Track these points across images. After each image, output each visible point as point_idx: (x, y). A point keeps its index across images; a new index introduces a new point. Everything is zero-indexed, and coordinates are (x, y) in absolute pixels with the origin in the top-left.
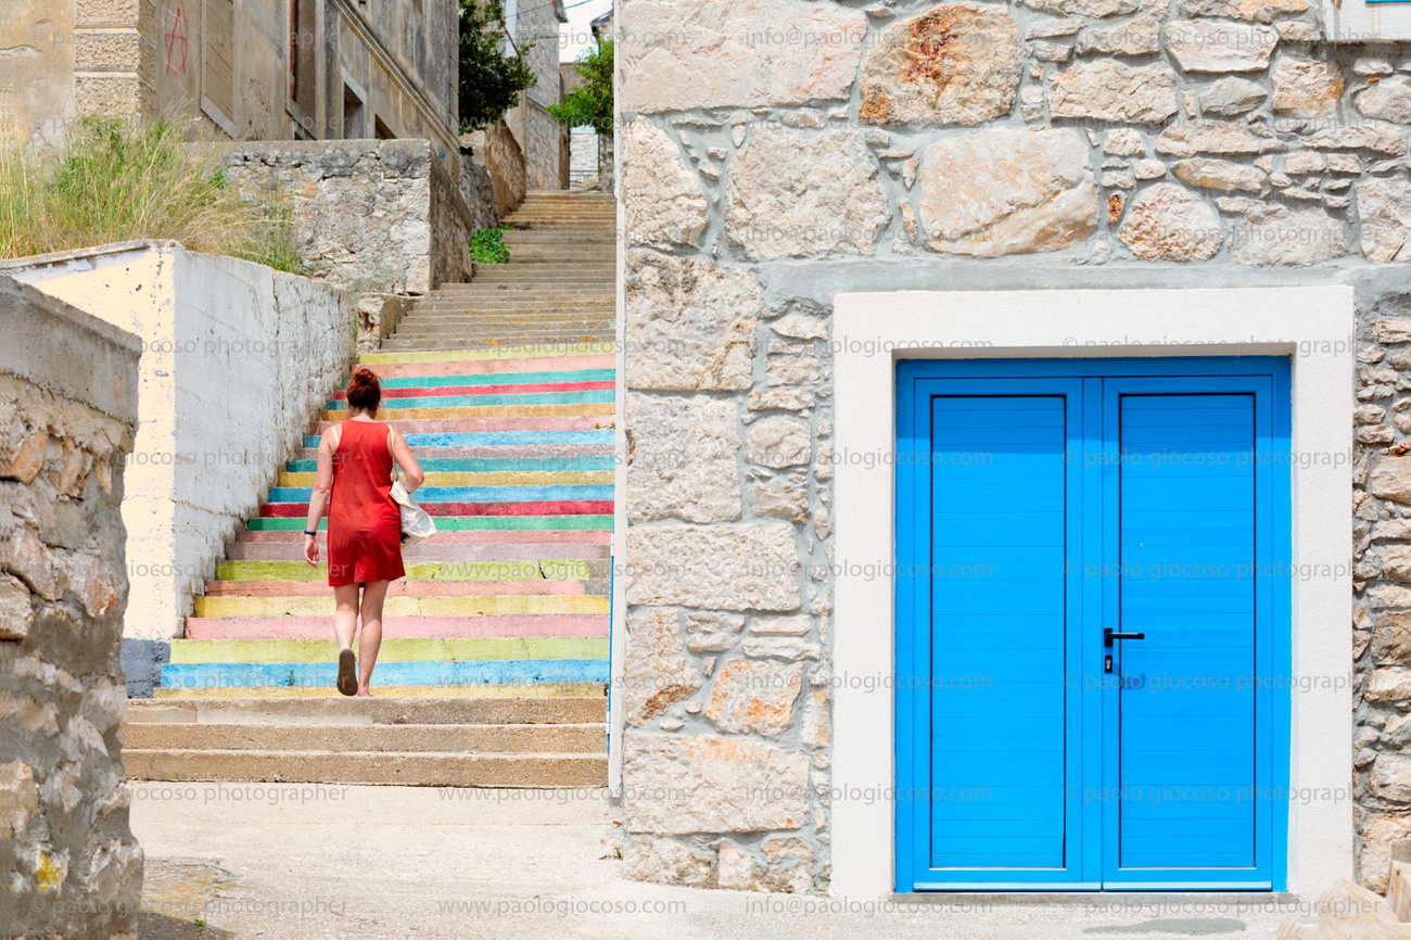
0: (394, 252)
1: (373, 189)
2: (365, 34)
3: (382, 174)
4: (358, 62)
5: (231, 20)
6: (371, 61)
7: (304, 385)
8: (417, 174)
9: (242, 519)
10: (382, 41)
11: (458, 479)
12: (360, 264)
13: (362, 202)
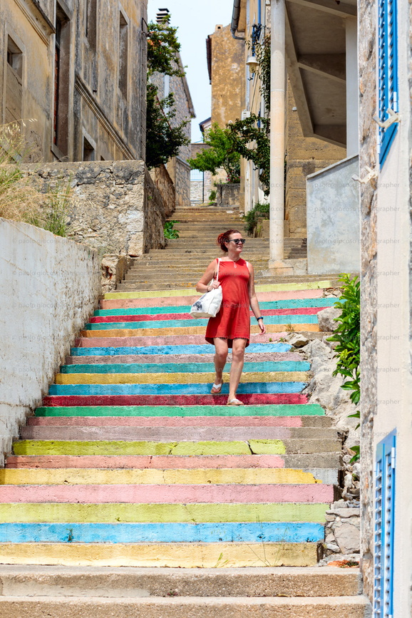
0: (121, 230)
1: (108, 191)
2: (96, 109)
3: (114, 182)
4: (92, 125)
5: (21, 95)
6: (99, 126)
7: (71, 313)
8: (136, 182)
9: (31, 408)
10: (105, 114)
11: (180, 377)
12: (100, 238)
13: (101, 199)
